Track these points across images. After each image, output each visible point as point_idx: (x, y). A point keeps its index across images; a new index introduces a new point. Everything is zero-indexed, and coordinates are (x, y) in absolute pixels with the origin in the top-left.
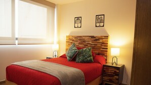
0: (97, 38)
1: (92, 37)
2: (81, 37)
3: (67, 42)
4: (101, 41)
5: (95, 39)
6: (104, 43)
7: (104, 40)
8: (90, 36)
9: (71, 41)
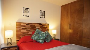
0: (43, 25)
1: (40, 24)
2: (32, 24)
3: (17, 28)
4: (45, 27)
5: (42, 25)
6: (47, 28)
7: (47, 26)
8: (39, 24)
9: (23, 27)
